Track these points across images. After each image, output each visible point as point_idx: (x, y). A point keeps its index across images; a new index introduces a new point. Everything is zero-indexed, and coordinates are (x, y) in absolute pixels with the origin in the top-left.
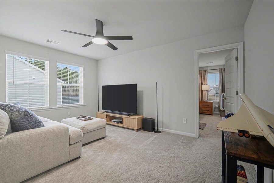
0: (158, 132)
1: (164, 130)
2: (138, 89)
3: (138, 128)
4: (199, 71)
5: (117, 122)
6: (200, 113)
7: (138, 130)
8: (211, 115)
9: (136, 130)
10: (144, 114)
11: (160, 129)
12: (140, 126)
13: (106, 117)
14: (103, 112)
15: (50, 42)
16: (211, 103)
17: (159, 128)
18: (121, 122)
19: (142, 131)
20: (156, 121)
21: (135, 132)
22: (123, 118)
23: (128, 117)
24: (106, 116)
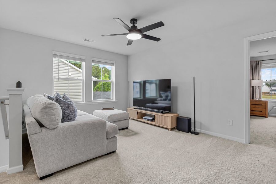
0: (195, 133)
1: (203, 131)
2: (172, 85)
3: (172, 128)
4: (250, 62)
5: (149, 120)
6: (251, 114)
7: (172, 129)
8: (265, 117)
9: (170, 130)
10: (179, 113)
11: (198, 130)
12: (174, 126)
13: (137, 114)
14: (134, 109)
15: (87, 41)
16: (266, 103)
17: (196, 129)
18: (153, 120)
19: (176, 130)
20: (193, 121)
21: (169, 131)
22: (156, 115)
23: (161, 114)
24: (137, 112)
